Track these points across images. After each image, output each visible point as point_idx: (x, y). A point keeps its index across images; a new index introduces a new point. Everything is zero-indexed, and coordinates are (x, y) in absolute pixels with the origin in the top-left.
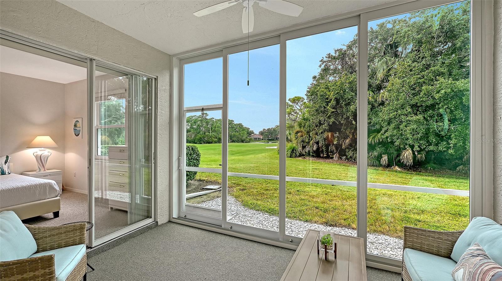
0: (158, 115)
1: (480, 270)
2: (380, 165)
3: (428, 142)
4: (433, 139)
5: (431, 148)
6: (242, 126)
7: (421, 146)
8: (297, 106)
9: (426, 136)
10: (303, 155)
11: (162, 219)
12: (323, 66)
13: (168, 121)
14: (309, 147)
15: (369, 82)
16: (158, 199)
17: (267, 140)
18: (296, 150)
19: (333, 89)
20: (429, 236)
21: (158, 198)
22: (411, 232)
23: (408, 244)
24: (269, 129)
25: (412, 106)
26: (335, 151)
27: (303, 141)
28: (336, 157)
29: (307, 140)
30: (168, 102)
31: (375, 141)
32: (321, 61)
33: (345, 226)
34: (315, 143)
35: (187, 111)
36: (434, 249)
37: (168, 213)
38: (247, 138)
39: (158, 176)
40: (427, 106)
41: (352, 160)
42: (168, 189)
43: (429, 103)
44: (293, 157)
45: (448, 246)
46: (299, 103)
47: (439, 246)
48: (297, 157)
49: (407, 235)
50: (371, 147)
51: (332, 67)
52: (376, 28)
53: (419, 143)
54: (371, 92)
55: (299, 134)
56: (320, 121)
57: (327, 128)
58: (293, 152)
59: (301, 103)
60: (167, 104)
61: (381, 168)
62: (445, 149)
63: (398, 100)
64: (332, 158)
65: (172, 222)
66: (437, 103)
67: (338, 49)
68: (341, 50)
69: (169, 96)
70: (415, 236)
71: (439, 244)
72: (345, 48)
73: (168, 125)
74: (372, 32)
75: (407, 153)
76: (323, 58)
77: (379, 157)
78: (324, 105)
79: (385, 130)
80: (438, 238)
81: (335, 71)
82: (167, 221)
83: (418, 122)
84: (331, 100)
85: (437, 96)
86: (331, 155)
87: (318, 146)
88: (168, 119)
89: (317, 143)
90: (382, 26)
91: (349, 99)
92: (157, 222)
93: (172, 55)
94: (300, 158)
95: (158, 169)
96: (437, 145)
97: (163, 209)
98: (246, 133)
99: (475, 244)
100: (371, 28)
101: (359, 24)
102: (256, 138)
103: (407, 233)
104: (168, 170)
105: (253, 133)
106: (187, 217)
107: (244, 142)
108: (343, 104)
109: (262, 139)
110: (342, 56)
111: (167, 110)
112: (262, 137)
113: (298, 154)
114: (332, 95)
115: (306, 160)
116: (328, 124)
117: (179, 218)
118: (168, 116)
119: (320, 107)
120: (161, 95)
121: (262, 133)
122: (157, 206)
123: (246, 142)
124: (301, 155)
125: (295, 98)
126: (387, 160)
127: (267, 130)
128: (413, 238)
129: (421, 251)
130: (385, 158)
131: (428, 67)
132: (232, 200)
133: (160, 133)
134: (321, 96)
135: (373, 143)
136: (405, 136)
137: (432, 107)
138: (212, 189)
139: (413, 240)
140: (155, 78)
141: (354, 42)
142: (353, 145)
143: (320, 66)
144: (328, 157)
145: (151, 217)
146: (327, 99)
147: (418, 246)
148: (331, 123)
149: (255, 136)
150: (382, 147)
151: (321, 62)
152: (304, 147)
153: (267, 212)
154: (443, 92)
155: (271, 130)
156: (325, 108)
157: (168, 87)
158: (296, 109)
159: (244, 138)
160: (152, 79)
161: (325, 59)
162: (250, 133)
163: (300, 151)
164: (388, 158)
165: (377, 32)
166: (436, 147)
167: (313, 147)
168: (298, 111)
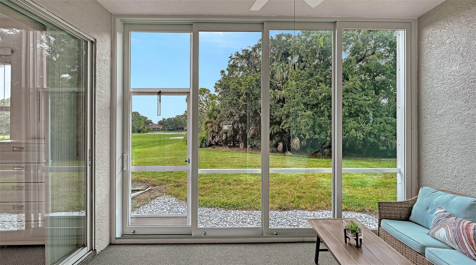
0: (96, 95)
1: (461, 227)
2: (278, 151)
3: (314, 132)
4: (317, 130)
5: (316, 136)
6: (139, 114)
7: (310, 135)
8: (203, 98)
9: (313, 127)
10: (212, 145)
11: (101, 244)
12: (231, 63)
13: (108, 105)
14: (218, 137)
15: (271, 81)
16: (96, 217)
17: (167, 130)
18: (206, 140)
19: (245, 84)
20: (394, 207)
21: (96, 215)
22: (383, 206)
23: (382, 216)
24: (170, 118)
25: (305, 104)
26: (241, 140)
27: (213, 132)
28: (242, 145)
29: (217, 131)
30: (109, 79)
31: (274, 131)
32: (230, 57)
33: (295, 208)
34: (224, 133)
35: (133, 94)
36: (398, 216)
37: (108, 234)
38: (144, 128)
39: (96, 184)
40: (313, 105)
41: (256, 148)
42: (108, 200)
43: (315, 102)
44: (203, 147)
45: (406, 212)
46: (205, 95)
47: (401, 213)
48: (207, 147)
49: (381, 208)
50: (272, 137)
51: (239, 65)
52: (274, 38)
53: (309, 133)
54: (272, 90)
55: (209, 125)
56: (231, 112)
57: (238, 119)
58: (203, 142)
59: (207, 95)
60: (108, 81)
61: (278, 154)
62: (324, 137)
63: (294, 99)
64: (238, 147)
65: (114, 244)
66: (319, 103)
67: (245, 50)
68: (247, 50)
69: (110, 70)
70: (386, 208)
71: (401, 211)
72: (250, 50)
73: (109, 111)
74: (272, 40)
75: (296, 141)
76: (232, 55)
77: (276, 146)
78: (236, 98)
79: (285, 122)
80: (400, 207)
81: (242, 68)
82: (107, 244)
83: (309, 117)
84: (242, 94)
85: (320, 97)
86: (236, 144)
87: (227, 136)
88: (109, 102)
89: (226, 133)
90: (279, 37)
91: (257, 95)
92: (95, 250)
93: (114, 15)
94: (210, 148)
95: (96, 174)
96: (319, 134)
97: (102, 229)
98: (143, 122)
99: (438, 208)
100: (271, 36)
101: (262, 31)
102: (155, 128)
103: (381, 207)
104: (109, 174)
105: (151, 123)
106: (136, 233)
107: (141, 132)
108: (252, 99)
109: (162, 130)
110: (247, 56)
111: (108, 89)
112: (161, 127)
113: (208, 144)
114: (243, 90)
115: (216, 149)
116: (239, 116)
117: (123, 236)
118: (109, 98)
119: (233, 99)
120: (100, 67)
121: (160, 123)
122: (95, 228)
123: (143, 133)
124: (211, 145)
125: (201, 90)
126: (282, 146)
127: (167, 120)
128: (385, 210)
129: (390, 219)
130: (281, 145)
131: (312, 75)
132: (173, 200)
133: (98, 122)
134: (234, 89)
135: (273, 133)
136: (299, 127)
137: (316, 105)
138: (138, 190)
139: (385, 212)
140: (92, 42)
141: (258, 46)
142: (257, 136)
143: (229, 62)
144: (234, 146)
145: (84, 246)
146: (238, 92)
147: (388, 216)
148: (241, 115)
149: (154, 126)
150: (279, 136)
151: (230, 59)
152: (213, 137)
153: (220, 207)
154: (323, 94)
155: (171, 120)
156: (237, 100)
157: (108, 58)
158: (202, 100)
159: (141, 128)
160: (87, 42)
161: (234, 56)
162: (148, 123)
163: (210, 141)
164: (283, 145)
165: (275, 41)
166: (319, 136)
167: (223, 137)
168: (204, 103)
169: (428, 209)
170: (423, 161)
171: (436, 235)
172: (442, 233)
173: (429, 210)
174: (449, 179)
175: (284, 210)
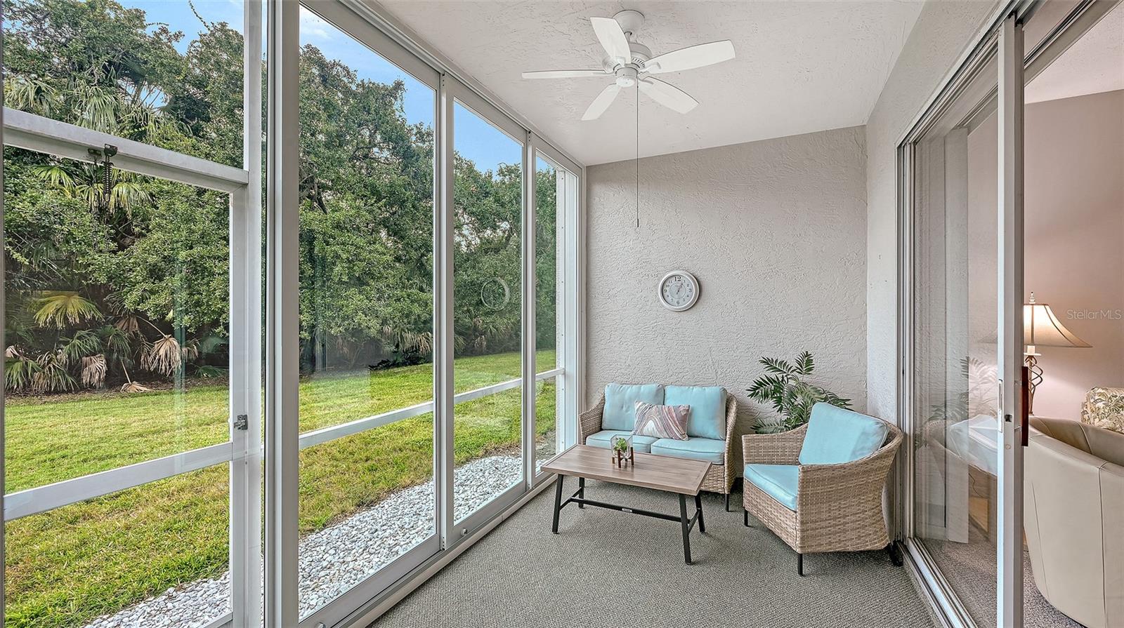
31: (66, 320)
75: (166, 346)
126: (105, 368)
130: (97, 364)
135: (59, 326)
150: (91, 336)
169: (622, 407)
170: (593, 353)
171: (645, 431)
172: (650, 426)
173: (624, 409)
174: (623, 371)
175: (370, 505)
